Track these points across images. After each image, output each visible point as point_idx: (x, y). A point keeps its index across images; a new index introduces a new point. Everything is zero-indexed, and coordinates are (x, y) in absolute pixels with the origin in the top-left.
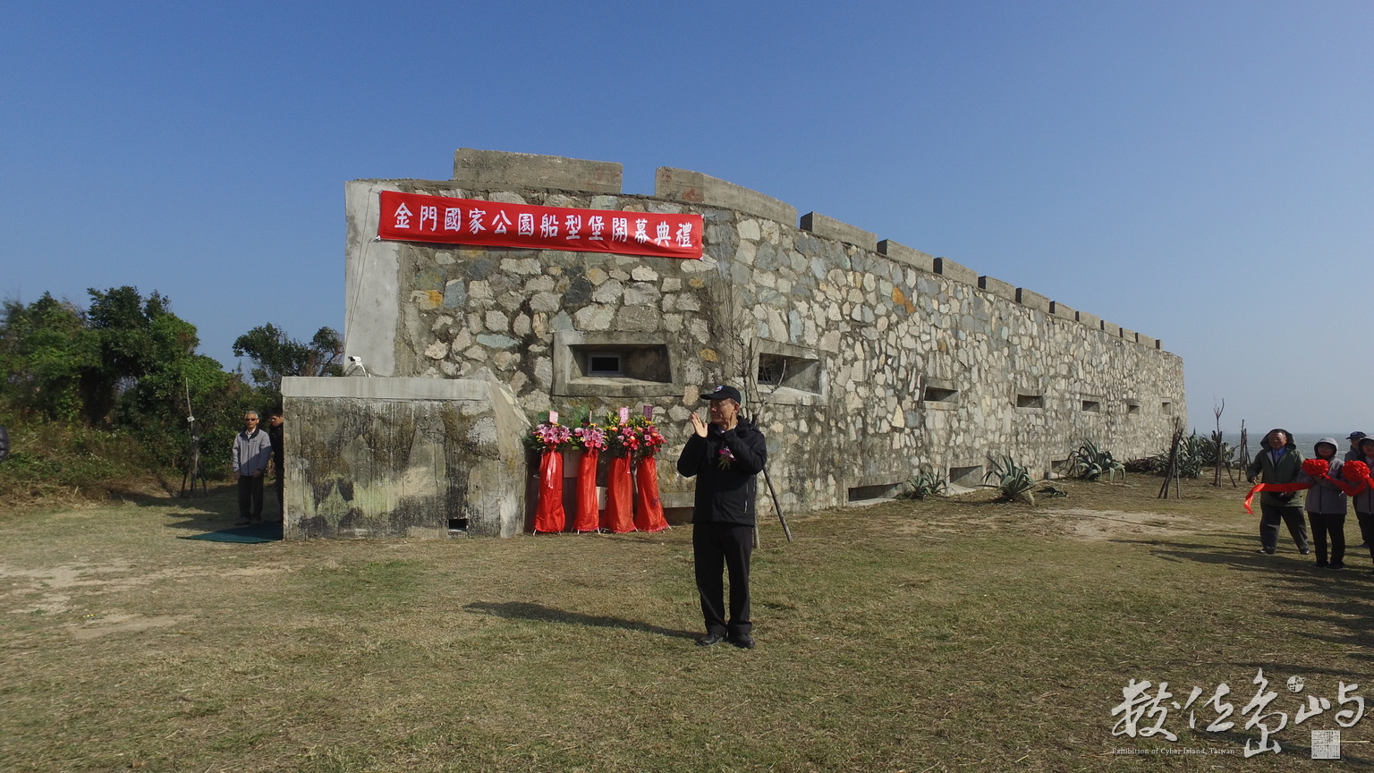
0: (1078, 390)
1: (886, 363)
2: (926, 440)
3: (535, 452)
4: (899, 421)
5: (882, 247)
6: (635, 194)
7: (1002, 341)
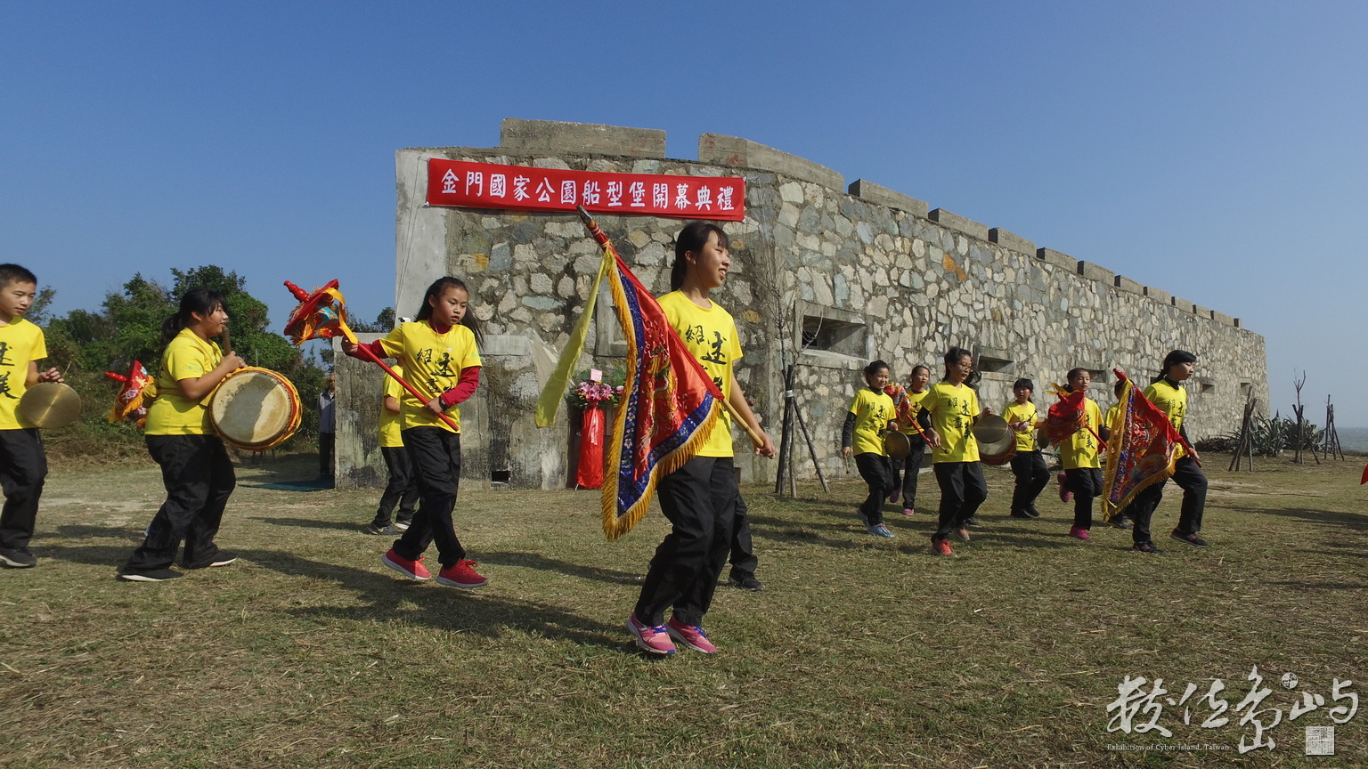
0: (1145, 366)
1: (937, 330)
3: (577, 409)
5: (934, 216)
6: (678, 158)
7: (1061, 312)
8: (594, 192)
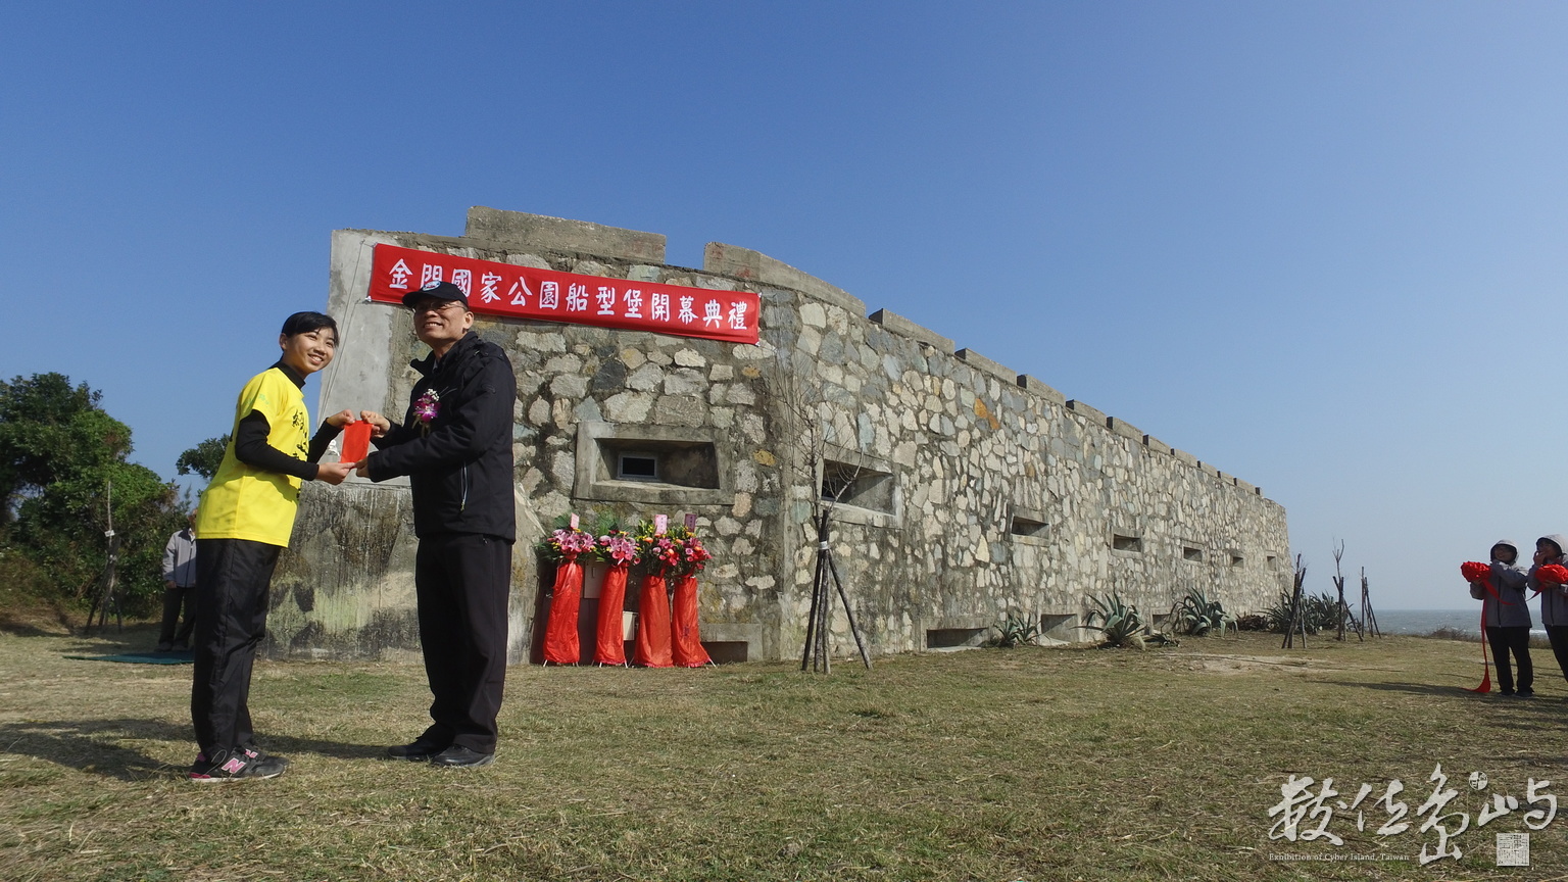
1: (968, 485)
2: (1014, 580)
3: (550, 562)
4: (983, 556)
5: (961, 354)
6: (680, 265)
7: (1095, 471)
8: (581, 297)
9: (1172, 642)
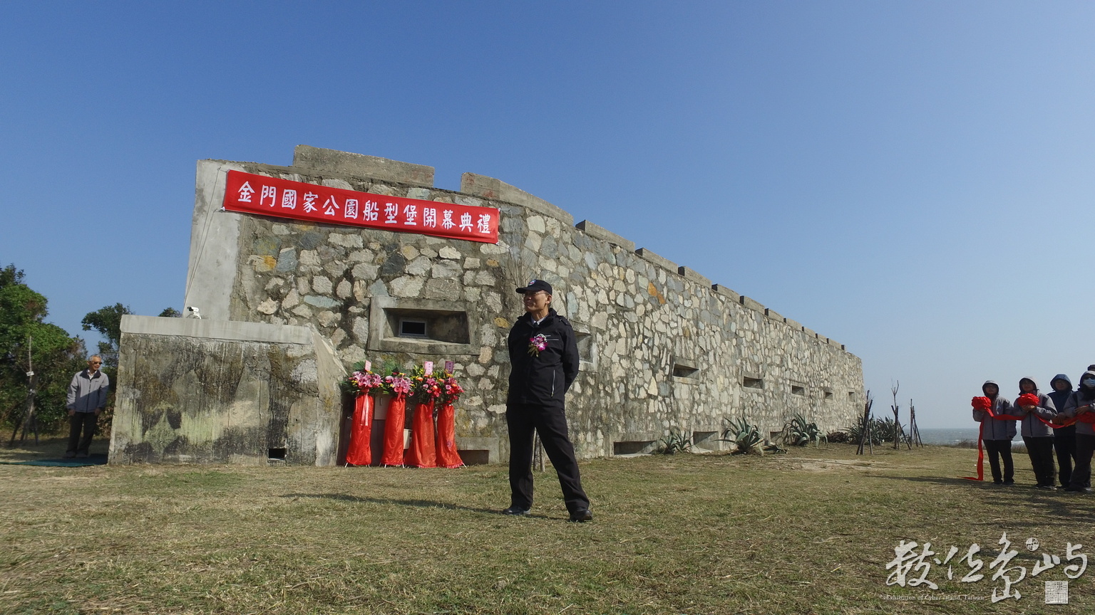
1: (643, 342)
2: (675, 408)
3: (350, 395)
4: (654, 391)
5: (639, 252)
6: (444, 188)
7: (731, 333)
8: (373, 211)
9: (782, 451)
